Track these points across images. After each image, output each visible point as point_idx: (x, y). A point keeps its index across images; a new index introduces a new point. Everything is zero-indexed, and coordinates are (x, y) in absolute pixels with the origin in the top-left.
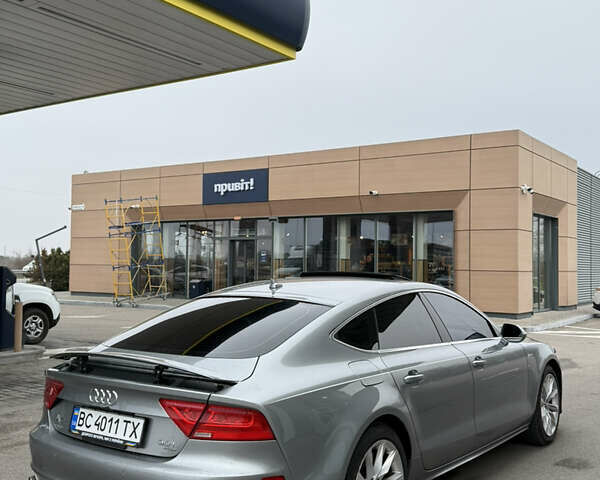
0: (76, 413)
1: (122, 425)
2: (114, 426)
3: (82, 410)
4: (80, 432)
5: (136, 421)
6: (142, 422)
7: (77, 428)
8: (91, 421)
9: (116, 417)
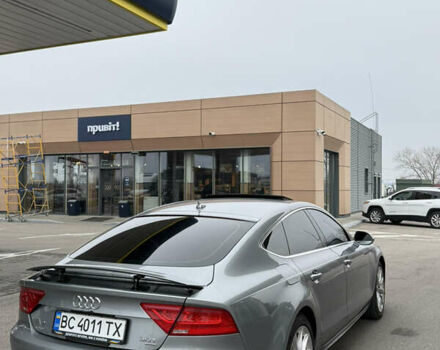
0: (58, 317)
1: (105, 326)
2: (97, 327)
3: (63, 314)
4: (64, 333)
5: (118, 322)
6: (124, 323)
7: (60, 329)
8: (73, 323)
9: (98, 319)
